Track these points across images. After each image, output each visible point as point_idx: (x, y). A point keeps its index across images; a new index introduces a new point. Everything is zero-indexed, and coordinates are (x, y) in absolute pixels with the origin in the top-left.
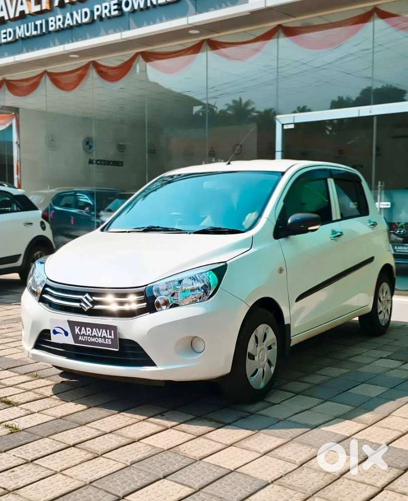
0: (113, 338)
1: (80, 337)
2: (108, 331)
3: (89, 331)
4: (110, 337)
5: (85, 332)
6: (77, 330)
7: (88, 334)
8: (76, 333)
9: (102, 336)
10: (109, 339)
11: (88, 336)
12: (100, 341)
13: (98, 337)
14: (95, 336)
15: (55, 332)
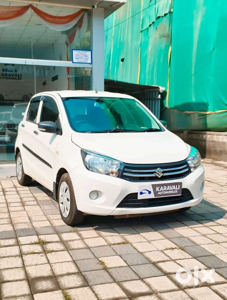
1: (159, 192)
2: (176, 186)
4: (177, 189)
6: (157, 189)
8: (157, 191)
10: (176, 190)
11: (164, 191)
12: (171, 192)
14: (168, 190)
15: (141, 193)
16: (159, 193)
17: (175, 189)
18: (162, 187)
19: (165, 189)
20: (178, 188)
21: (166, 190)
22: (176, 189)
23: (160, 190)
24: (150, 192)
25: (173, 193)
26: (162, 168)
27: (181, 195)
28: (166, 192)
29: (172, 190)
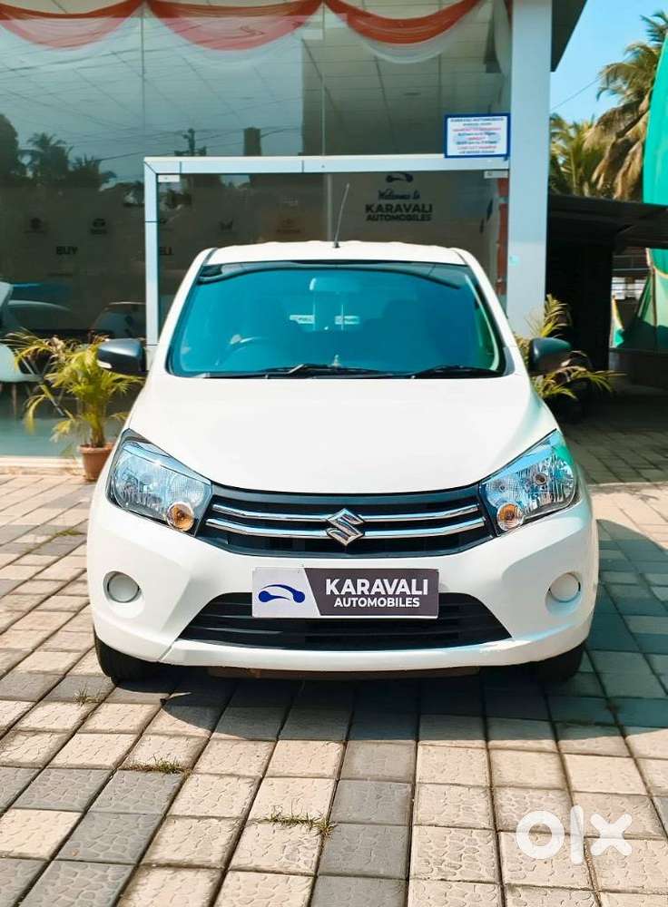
0: (426, 593)
1: (338, 599)
2: (414, 581)
3: (363, 585)
4: (420, 593)
5: (352, 590)
6: (331, 587)
7: (359, 593)
8: (328, 593)
9: (398, 593)
10: (414, 596)
11: (359, 596)
12: (390, 603)
13: (387, 596)
14: (378, 595)
15: (265, 597)
16: (338, 603)
17: (408, 593)
18: (348, 582)
19: (365, 590)
20: (420, 587)
21: (367, 593)
22: (415, 592)
23: (343, 593)
24: (299, 597)
25: (401, 605)
26: (356, 509)
27: (436, 617)
28: (370, 602)
29: (394, 596)
